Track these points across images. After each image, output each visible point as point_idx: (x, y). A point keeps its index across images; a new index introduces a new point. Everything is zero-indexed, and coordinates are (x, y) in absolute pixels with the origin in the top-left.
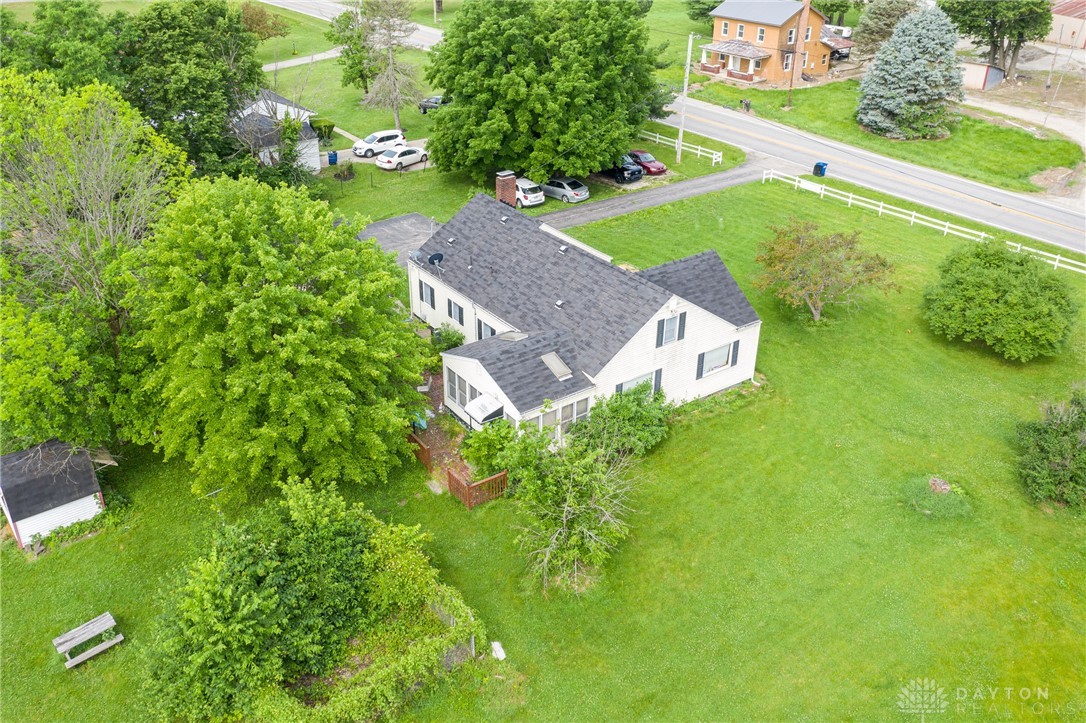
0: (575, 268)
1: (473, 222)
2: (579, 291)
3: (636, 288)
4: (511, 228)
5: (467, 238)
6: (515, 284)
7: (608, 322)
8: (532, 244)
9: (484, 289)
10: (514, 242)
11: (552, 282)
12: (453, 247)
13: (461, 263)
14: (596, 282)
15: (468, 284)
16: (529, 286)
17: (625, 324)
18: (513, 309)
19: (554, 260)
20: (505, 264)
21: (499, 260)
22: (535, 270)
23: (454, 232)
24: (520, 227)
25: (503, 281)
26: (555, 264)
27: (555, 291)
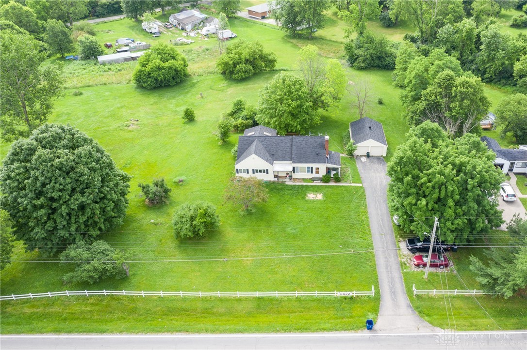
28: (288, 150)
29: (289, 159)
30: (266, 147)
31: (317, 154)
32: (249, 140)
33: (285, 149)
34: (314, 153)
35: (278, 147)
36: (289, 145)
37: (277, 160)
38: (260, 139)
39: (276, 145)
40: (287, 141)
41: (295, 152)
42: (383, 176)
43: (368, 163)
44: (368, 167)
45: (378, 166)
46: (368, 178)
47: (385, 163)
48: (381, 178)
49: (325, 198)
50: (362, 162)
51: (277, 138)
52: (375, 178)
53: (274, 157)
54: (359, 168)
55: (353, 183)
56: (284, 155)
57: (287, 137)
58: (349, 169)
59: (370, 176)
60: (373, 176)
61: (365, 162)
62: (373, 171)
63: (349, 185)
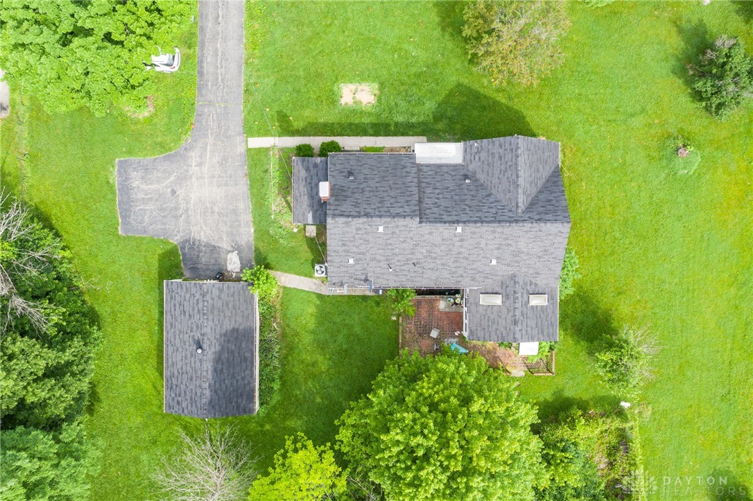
0: (482, 237)
2: (498, 249)
3: (540, 231)
4: (393, 233)
5: (363, 254)
6: (443, 265)
7: (539, 257)
8: (426, 237)
10: (409, 240)
11: (471, 252)
12: (359, 264)
13: (378, 270)
14: (507, 239)
15: (404, 280)
16: (455, 261)
17: (552, 253)
18: (459, 279)
19: (458, 239)
20: (419, 256)
21: (411, 256)
22: (450, 250)
23: (344, 254)
24: (400, 229)
25: (432, 266)
26: (460, 240)
27: (481, 256)
28: (429, 190)
29: (425, 169)
30: (489, 195)
31: (350, 173)
32: (539, 214)
33: (438, 191)
34: (361, 177)
35: (456, 198)
36: (427, 200)
37: (455, 167)
38: (510, 214)
39: (464, 201)
40: (435, 210)
41: (409, 179)
42: (196, 185)
43: (225, 245)
44: (226, 224)
45: (202, 233)
46: (230, 177)
47: (181, 248)
48: (201, 178)
49: (335, 88)
50: (237, 248)
51: (465, 219)
52: (214, 177)
53: (462, 172)
54: (250, 217)
55: (267, 149)
56: (439, 178)
57: (436, 222)
58: (273, 207)
59: (226, 185)
60: (219, 187)
61: (230, 252)
62: (216, 209)
63: (277, 138)
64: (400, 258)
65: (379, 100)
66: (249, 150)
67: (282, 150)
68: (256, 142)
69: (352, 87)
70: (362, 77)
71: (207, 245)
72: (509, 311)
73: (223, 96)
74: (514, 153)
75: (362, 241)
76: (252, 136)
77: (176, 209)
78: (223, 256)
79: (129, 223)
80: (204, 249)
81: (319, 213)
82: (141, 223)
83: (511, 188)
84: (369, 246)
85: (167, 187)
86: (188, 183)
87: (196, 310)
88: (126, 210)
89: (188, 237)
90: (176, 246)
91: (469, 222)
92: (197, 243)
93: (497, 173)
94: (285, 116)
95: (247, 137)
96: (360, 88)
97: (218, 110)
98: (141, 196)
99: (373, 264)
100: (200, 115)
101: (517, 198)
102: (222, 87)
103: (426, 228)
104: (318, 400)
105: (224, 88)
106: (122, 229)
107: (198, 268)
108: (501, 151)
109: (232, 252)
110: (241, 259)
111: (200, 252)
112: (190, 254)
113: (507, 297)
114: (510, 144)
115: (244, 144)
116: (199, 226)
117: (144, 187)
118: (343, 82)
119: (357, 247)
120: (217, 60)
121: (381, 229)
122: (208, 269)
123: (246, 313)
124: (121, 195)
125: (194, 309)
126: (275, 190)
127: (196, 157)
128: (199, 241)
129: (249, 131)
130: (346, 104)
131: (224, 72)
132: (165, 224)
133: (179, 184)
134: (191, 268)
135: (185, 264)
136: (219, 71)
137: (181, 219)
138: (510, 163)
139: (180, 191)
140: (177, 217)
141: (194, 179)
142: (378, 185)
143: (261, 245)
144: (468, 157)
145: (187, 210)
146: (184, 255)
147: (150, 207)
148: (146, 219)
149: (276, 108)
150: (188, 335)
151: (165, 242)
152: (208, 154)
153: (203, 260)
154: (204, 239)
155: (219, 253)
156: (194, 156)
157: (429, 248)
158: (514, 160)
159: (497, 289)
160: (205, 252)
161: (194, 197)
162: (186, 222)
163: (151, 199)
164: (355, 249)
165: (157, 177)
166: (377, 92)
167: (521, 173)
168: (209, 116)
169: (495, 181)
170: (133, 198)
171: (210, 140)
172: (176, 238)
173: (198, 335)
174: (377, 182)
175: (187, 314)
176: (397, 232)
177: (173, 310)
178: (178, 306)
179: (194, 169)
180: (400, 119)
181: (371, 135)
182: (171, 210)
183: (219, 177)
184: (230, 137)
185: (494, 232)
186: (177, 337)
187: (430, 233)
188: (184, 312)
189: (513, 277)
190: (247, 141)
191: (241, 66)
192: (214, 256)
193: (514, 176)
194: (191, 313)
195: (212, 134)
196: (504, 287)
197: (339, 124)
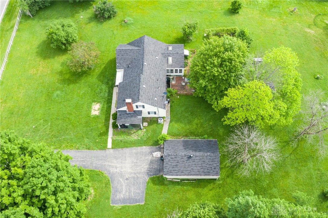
0: (148, 59)
1: (148, 97)
2: (153, 55)
3: (147, 43)
4: (146, 83)
5: (153, 95)
6: (158, 72)
7: (156, 46)
8: (147, 74)
9: (162, 80)
10: (149, 79)
11: (153, 63)
12: (157, 97)
13: (159, 92)
14: (149, 52)
15: (163, 85)
16: (157, 68)
17: (154, 42)
19: (149, 66)
20: (154, 78)
21: (154, 80)
22: (153, 69)
23: (153, 101)
24: (144, 81)
25: (158, 75)
26: (149, 65)
27: (155, 61)
28: (131, 76)
29: (124, 79)
30: (135, 58)
31: (124, 100)
32: (142, 44)
33: (132, 73)
34: (125, 97)
35: (135, 67)
36: (135, 75)
37: (125, 71)
38: (141, 51)
39: (136, 65)
40: (138, 72)
41: (127, 82)
42: (124, 169)
43: (150, 158)
44: (141, 157)
45: (145, 167)
46: (122, 155)
47: (151, 176)
48: (122, 167)
49: (92, 117)
50: (151, 153)
51: (142, 63)
52: (122, 162)
53: (127, 68)
54: (139, 148)
55: (113, 140)
56: (128, 74)
57: (142, 70)
58: (136, 138)
59: (125, 157)
60: (126, 160)
61: (153, 156)
62: (135, 161)
63: (109, 137)
64: (155, 84)
65: (99, 102)
66: (112, 148)
67: (113, 135)
68: (109, 145)
69: (93, 111)
70: (89, 108)
71: (150, 165)
72: (174, 55)
73: (90, 158)
74: (121, 50)
75: (148, 94)
76: (107, 146)
77: (134, 178)
78: (154, 158)
79: (139, 200)
80: (151, 166)
81: (138, 114)
82: (139, 194)
83: (133, 51)
84: (150, 92)
85: (125, 182)
86: (123, 173)
87: (175, 159)
88: (133, 201)
89: (146, 173)
90: (150, 178)
91: (143, 61)
92: (149, 169)
93: (127, 57)
94: (100, 134)
95: (107, 148)
96: (93, 108)
97: (95, 160)
98: (127, 194)
99: (157, 93)
100: (96, 167)
101: (136, 49)
102: (86, 159)
103: (144, 73)
104: (211, 123)
105: (86, 158)
106: (142, 203)
107: (159, 169)
108: (120, 55)
109: (153, 155)
110: (156, 151)
111: (152, 168)
112: (153, 172)
113: (169, 56)
114: (118, 52)
115: (110, 150)
116: (142, 168)
117: (124, 192)
118: (91, 114)
119: (150, 96)
120: (75, 161)
121: (144, 86)
122: (160, 165)
123: (176, 142)
124: (126, 203)
125: (175, 160)
126: (129, 137)
127: (113, 170)
128: (148, 168)
129: (105, 148)
130: (99, 113)
131: (80, 158)
132: (140, 183)
133: (124, 177)
134: (159, 172)
135: (158, 174)
136: (79, 160)
137: (139, 176)
138: (125, 52)
139: (127, 176)
140: (138, 178)
141: (122, 170)
142: (129, 91)
143: (150, 144)
144: (122, 67)
145: (135, 173)
146: (153, 175)
147: (132, 190)
148: (138, 191)
149: (97, 137)
150: (186, 164)
151: (148, 183)
152: (113, 164)
153: (156, 167)
154: (147, 166)
155: (153, 160)
156: (112, 170)
157: (152, 75)
158: (124, 51)
159: (167, 59)
160: (153, 166)
161: (129, 170)
162: (140, 174)
163: (129, 189)
164: (151, 97)
165: (120, 186)
166: (96, 103)
167: (128, 48)
168: (97, 164)
169: (130, 57)
170: (128, 197)
171: (107, 163)
172: (146, 178)
173: (185, 158)
174: (128, 91)
175: (177, 164)
176: (145, 82)
177: (176, 172)
178: (174, 169)
179: (118, 170)
180: (107, 95)
181: (111, 104)
182: (135, 180)
183: (122, 160)
184: (106, 155)
185: (147, 55)
186: (187, 169)
187: (146, 73)
188: (176, 165)
189: (162, 54)
190: (109, 149)
191: (79, 151)
192: (154, 162)
193: (129, 50)
194: (176, 162)
195: (104, 163)
196: (165, 57)
197: (106, 115)
